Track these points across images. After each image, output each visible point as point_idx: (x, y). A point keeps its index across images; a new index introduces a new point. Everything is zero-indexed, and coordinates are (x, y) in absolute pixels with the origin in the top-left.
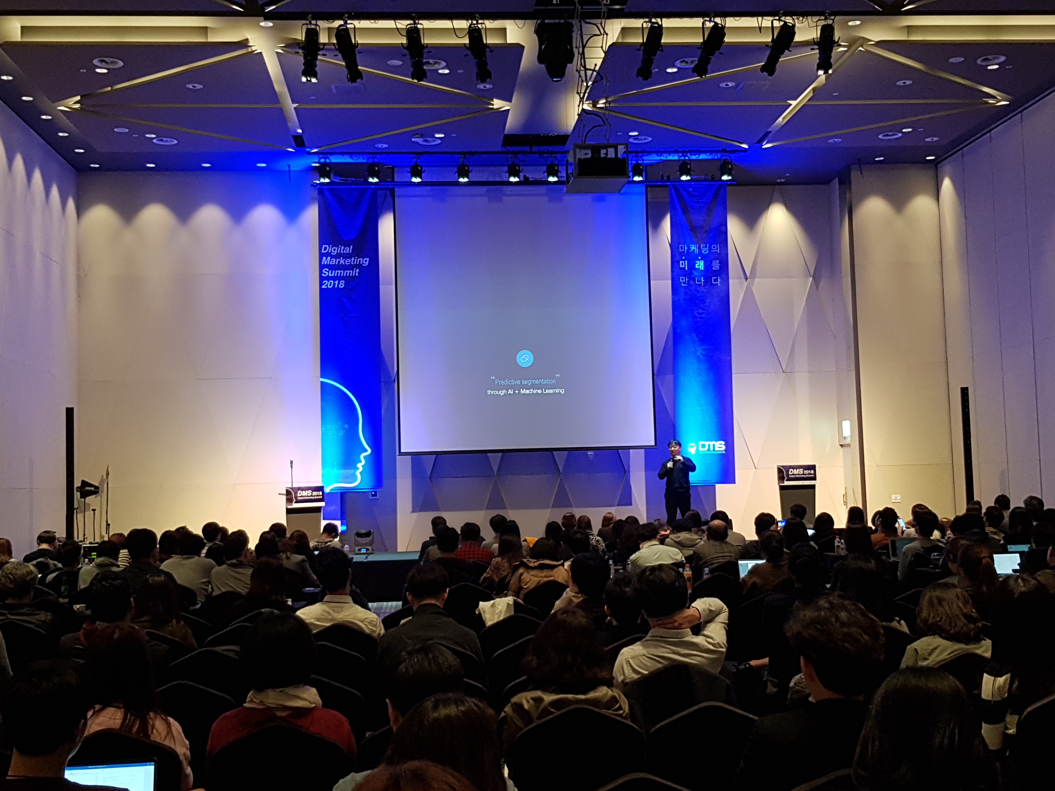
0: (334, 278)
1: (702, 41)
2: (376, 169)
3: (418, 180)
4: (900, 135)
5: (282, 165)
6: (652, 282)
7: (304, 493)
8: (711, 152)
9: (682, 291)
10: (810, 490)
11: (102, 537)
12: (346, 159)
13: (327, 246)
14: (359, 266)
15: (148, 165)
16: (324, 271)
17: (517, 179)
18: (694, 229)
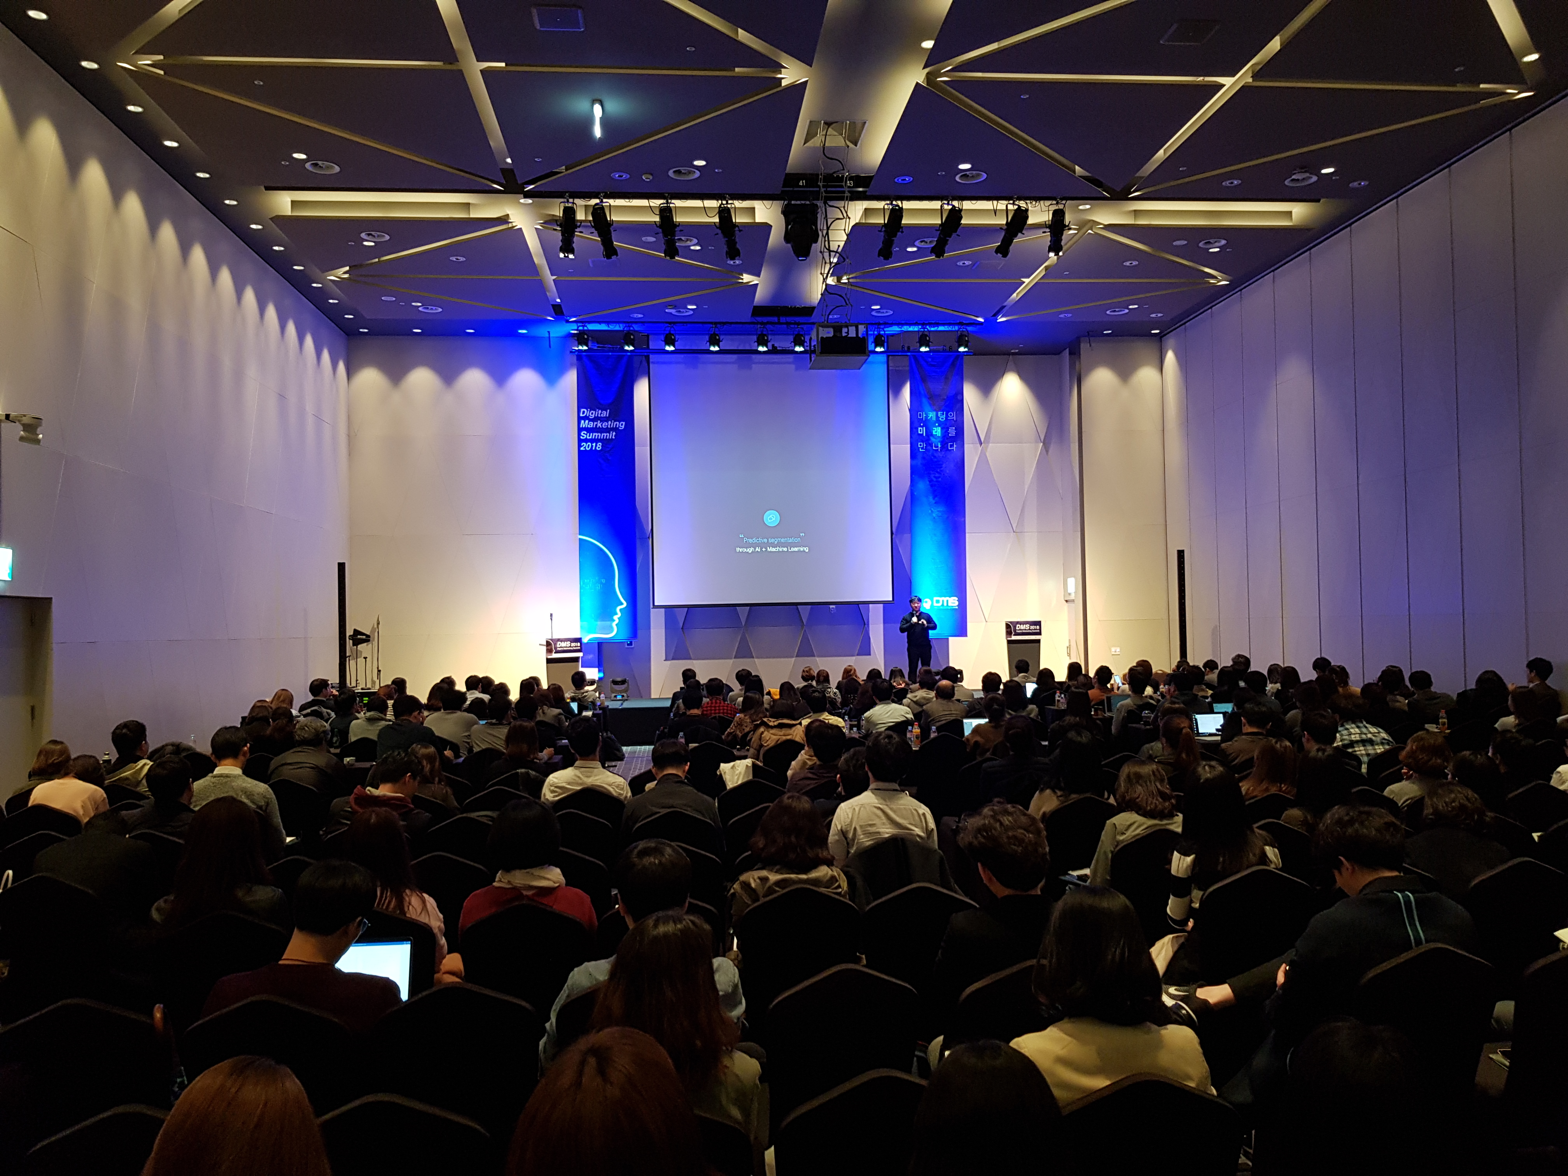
0: (592, 441)
1: (940, 222)
2: (632, 337)
3: (671, 348)
4: (1127, 311)
5: (542, 331)
6: (891, 446)
7: (563, 644)
8: (949, 324)
9: (920, 456)
10: (1037, 644)
11: (373, 683)
12: (603, 327)
13: (585, 410)
14: (615, 429)
15: (415, 330)
16: (582, 434)
17: (765, 349)
18: (932, 398)
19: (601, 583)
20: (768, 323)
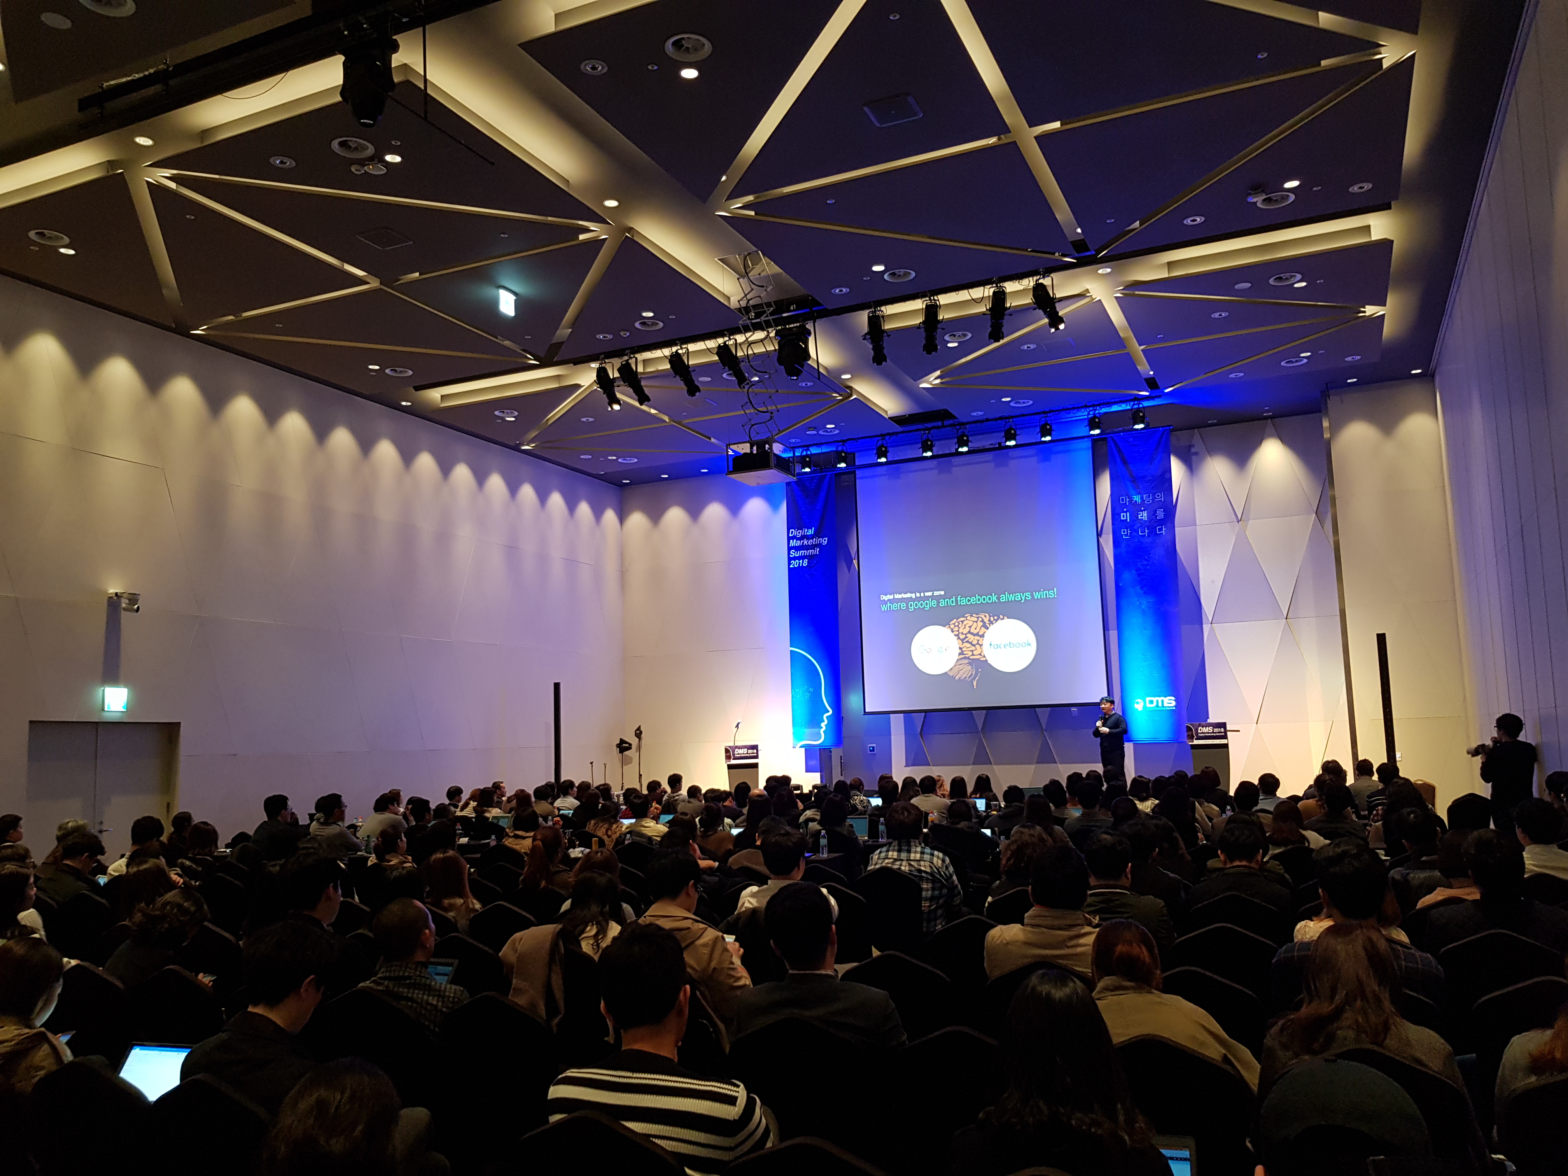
0: (799, 558)
2: (844, 455)
3: (883, 460)
8: (1119, 403)
9: (1124, 544)
12: (822, 449)
13: (793, 530)
14: (819, 545)
15: (663, 476)
16: (791, 553)
18: (1137, 481)
19: (810, 692)
20: (933, 428)
